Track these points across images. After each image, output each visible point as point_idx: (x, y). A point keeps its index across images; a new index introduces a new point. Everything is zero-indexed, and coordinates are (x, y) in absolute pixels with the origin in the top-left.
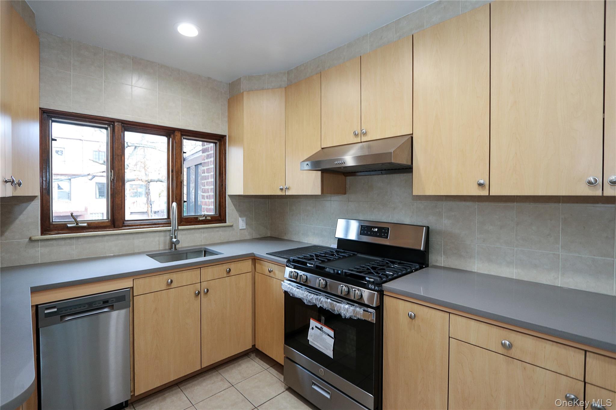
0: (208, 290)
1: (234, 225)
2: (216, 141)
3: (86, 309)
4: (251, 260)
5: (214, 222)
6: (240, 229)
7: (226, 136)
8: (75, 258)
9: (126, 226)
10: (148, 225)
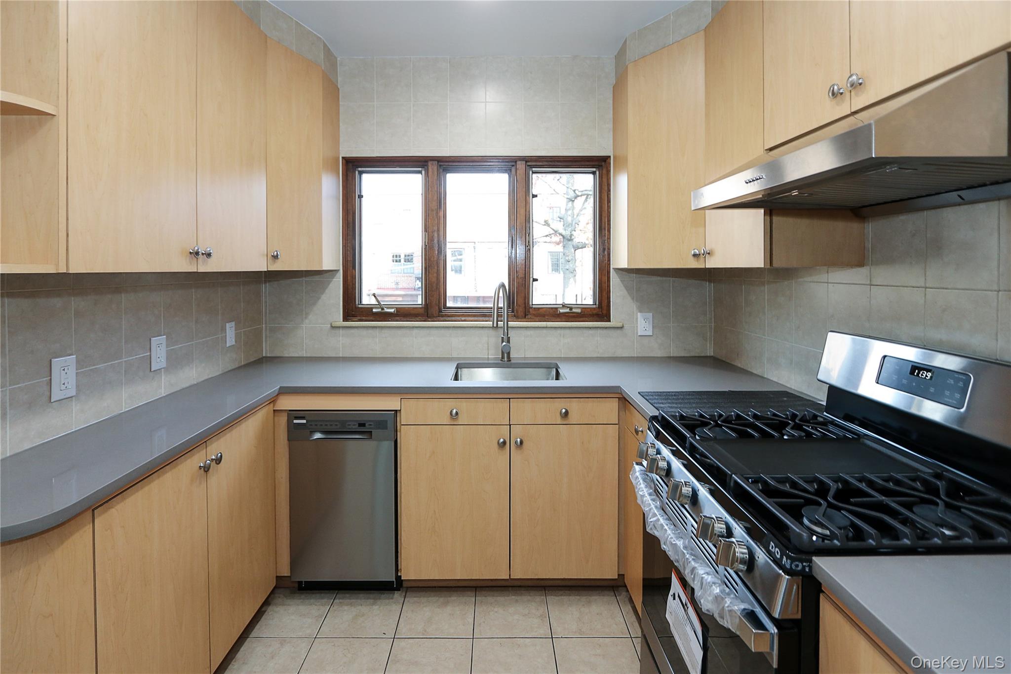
0: (521, 442)
1: (625, 328)
2: (594, 169)
3: (337, 429)
4: (617, 399)
5: (587, 319)
6: (639, 335)
7: (610, 157)
8: (378, 356)
9: (443, 316)
10: (475, 316)
